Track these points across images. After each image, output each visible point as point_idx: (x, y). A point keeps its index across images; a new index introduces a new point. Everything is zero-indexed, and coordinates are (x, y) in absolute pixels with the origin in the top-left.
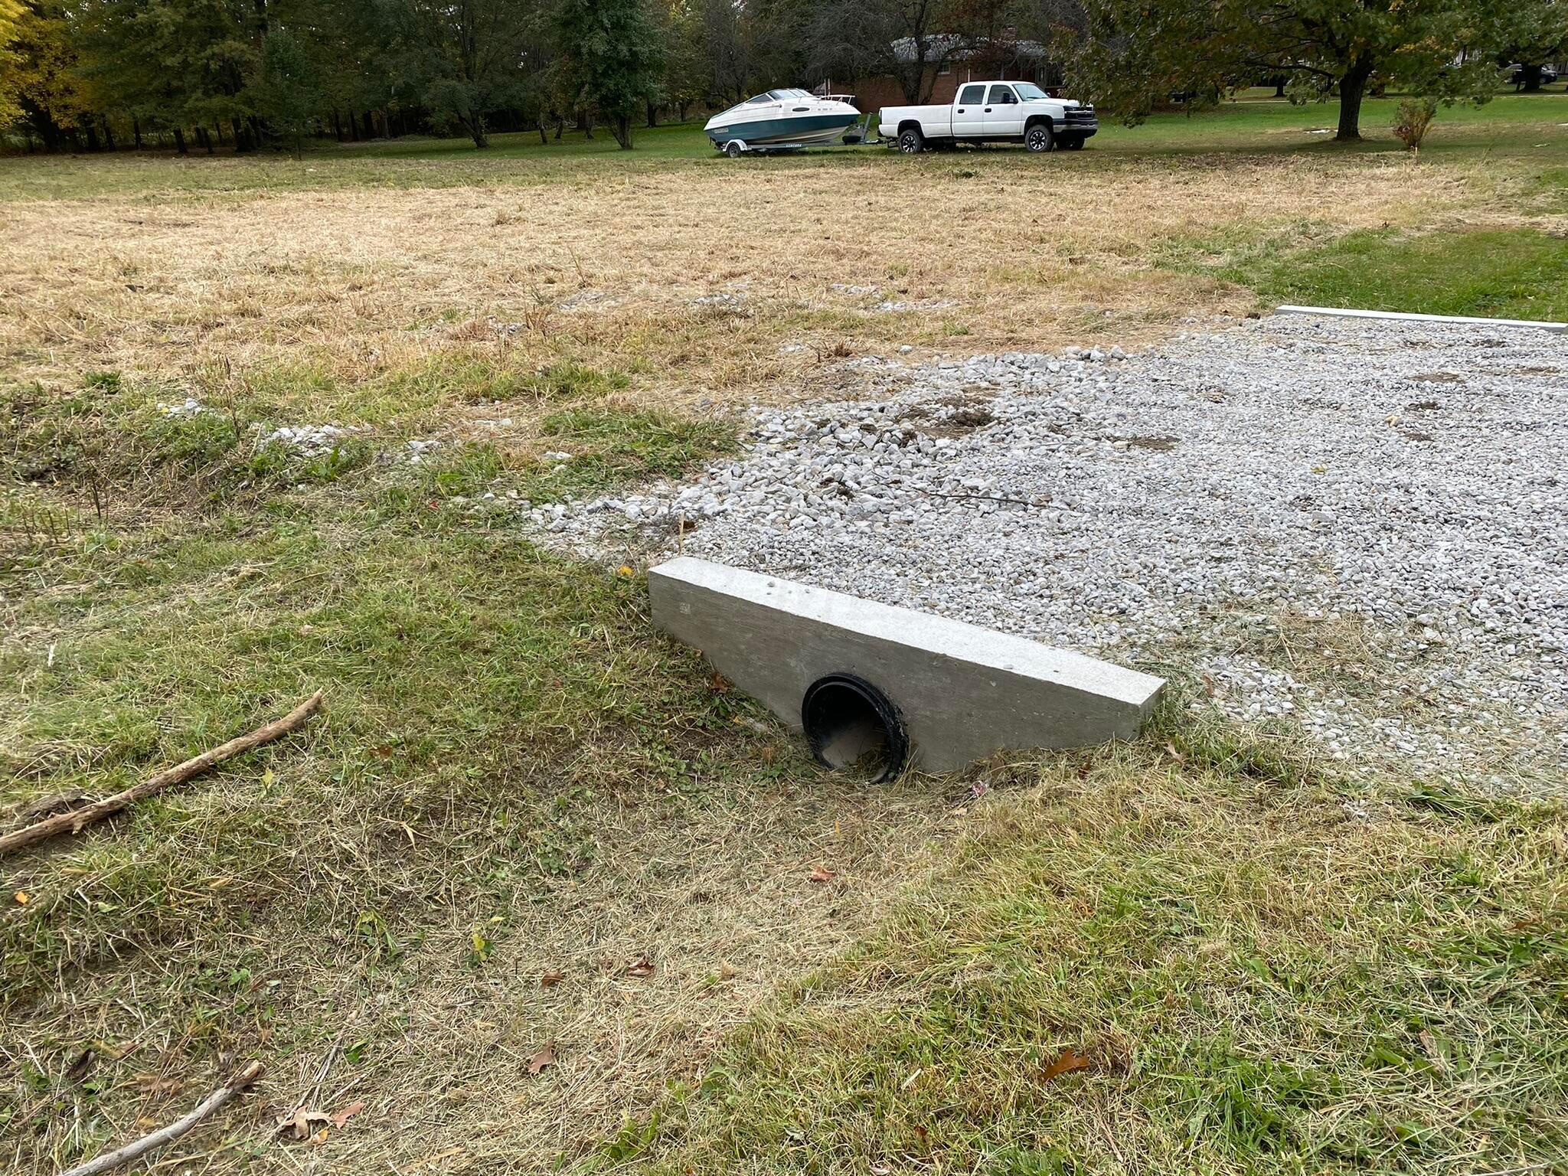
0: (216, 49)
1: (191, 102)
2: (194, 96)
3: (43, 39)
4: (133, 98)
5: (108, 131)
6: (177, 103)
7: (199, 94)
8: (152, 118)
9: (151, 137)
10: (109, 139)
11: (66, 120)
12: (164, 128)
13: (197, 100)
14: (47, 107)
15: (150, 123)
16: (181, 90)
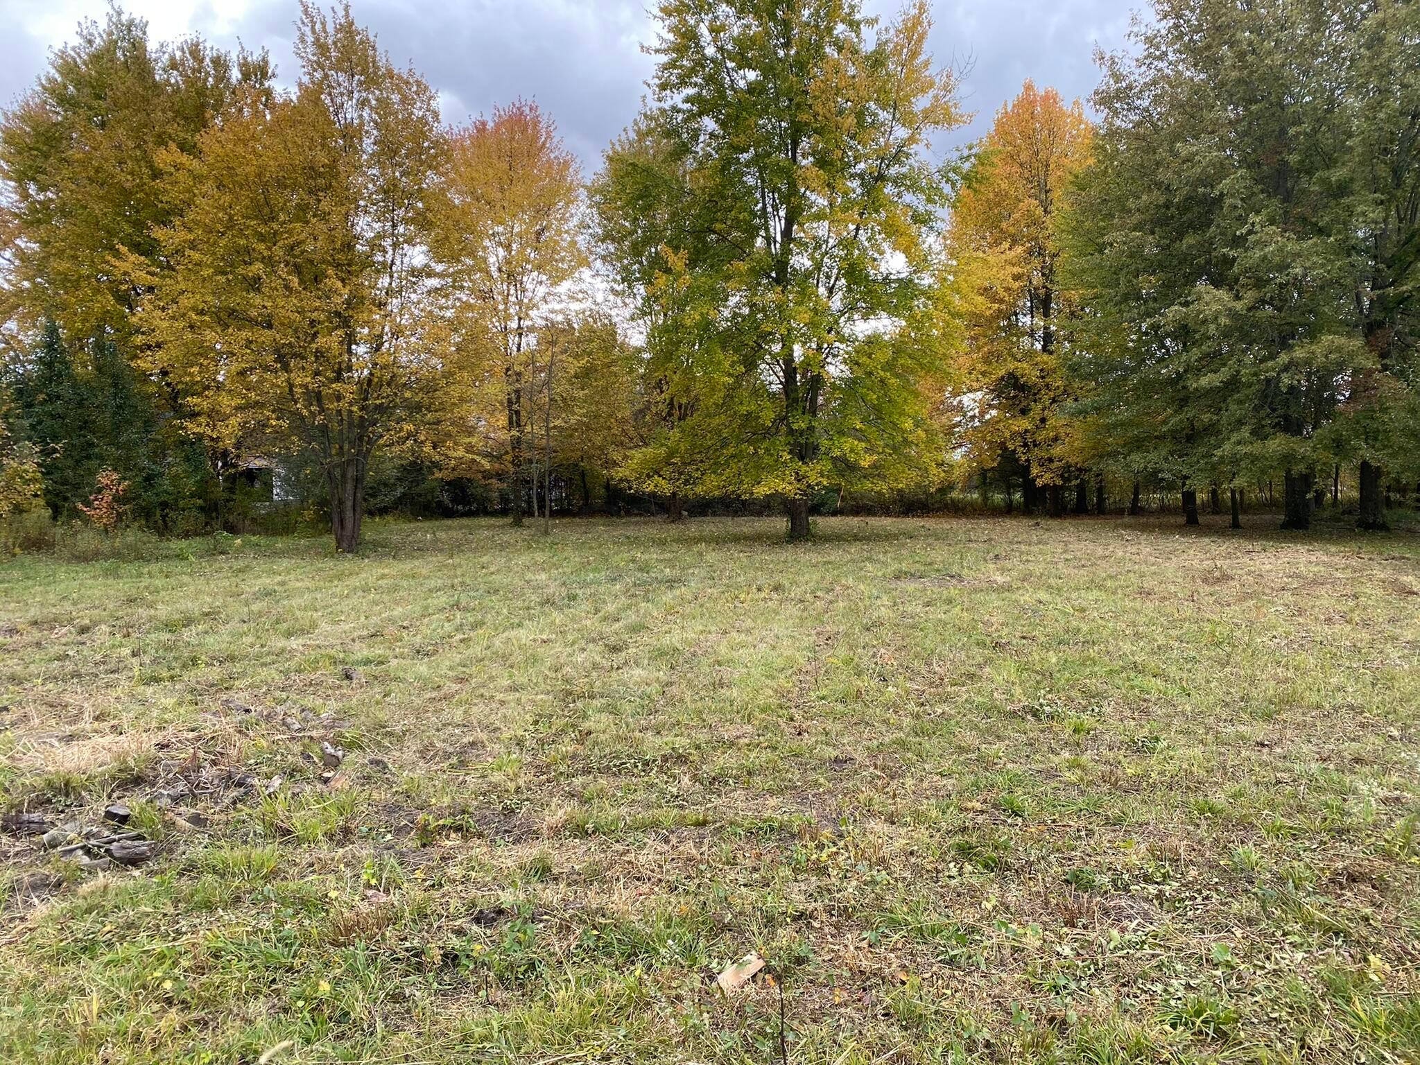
0: (1299, 353)
1: (1227, 446)
2: (1235, 437)
3: (1043, 377)
4: (1138, 444)
5: (1100, 491)
6: (1201, 450)
7: (1245, 432)
8: (1156, 472)
9: (1154, 498)
10: (1101, 500)
11: (1048, 475)
12: (1171, 487)
13: (1239, 443)
14: (1028, 460)
15: (1153, 480)
16: (1212, 430)
